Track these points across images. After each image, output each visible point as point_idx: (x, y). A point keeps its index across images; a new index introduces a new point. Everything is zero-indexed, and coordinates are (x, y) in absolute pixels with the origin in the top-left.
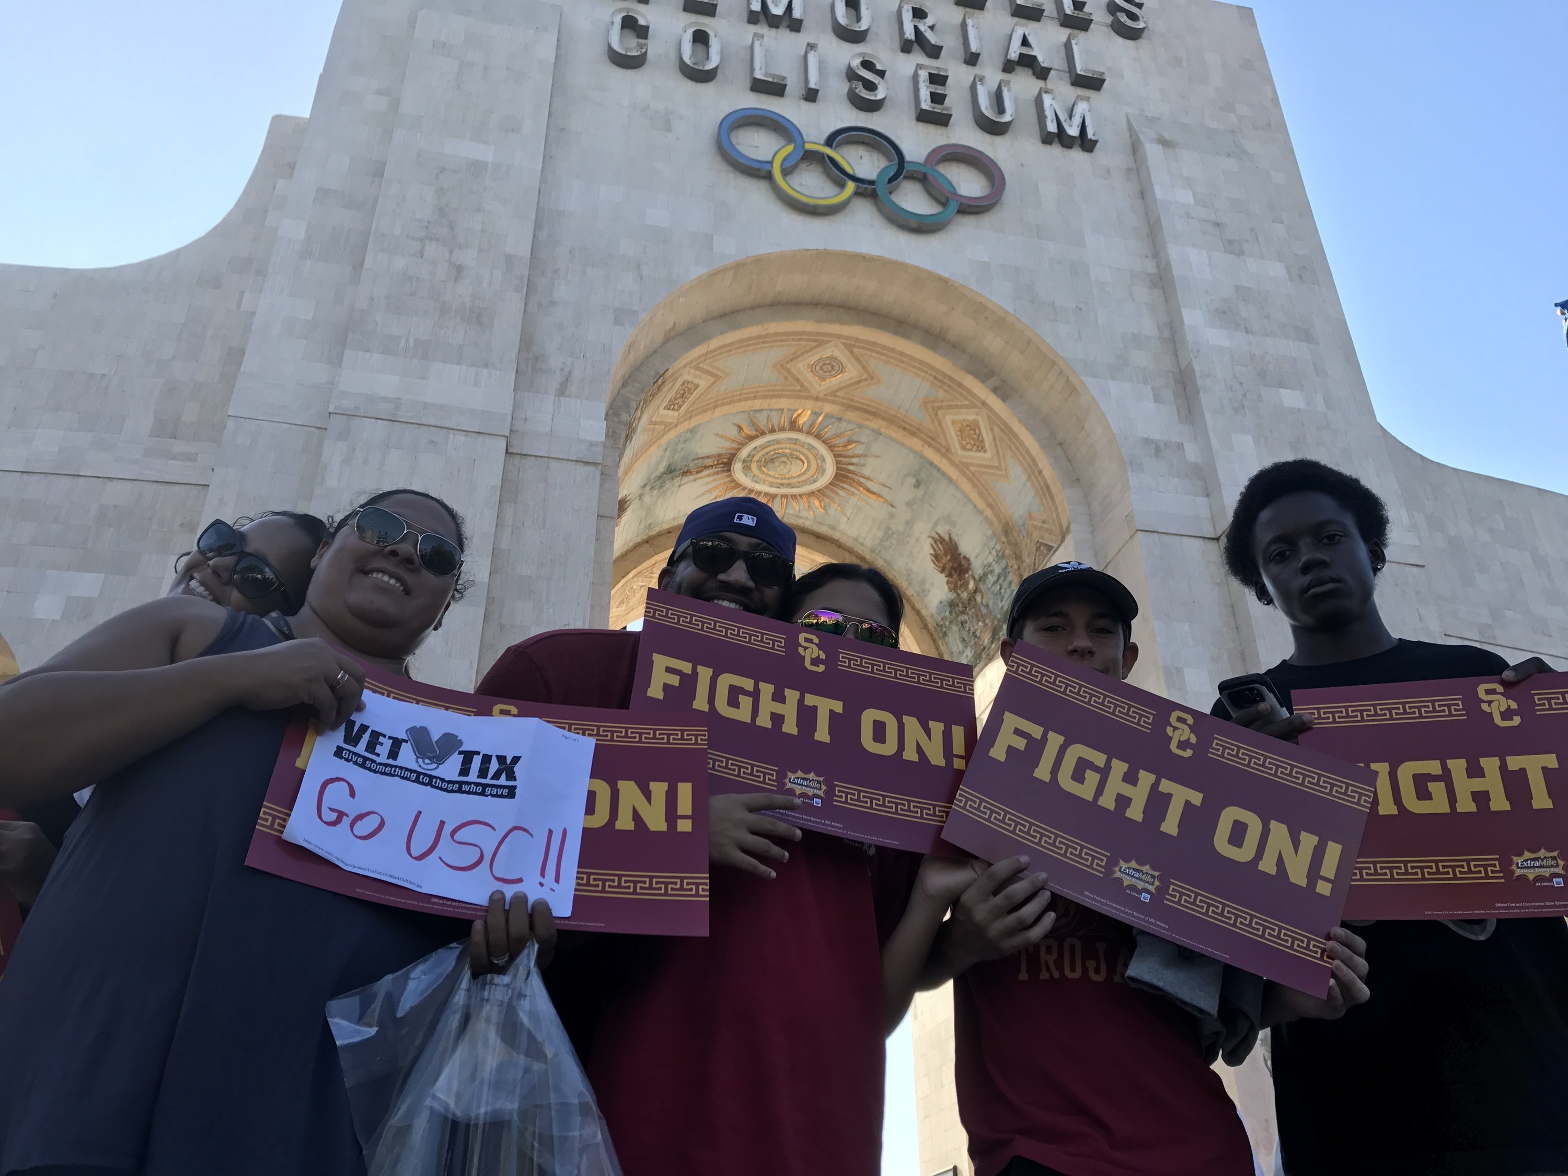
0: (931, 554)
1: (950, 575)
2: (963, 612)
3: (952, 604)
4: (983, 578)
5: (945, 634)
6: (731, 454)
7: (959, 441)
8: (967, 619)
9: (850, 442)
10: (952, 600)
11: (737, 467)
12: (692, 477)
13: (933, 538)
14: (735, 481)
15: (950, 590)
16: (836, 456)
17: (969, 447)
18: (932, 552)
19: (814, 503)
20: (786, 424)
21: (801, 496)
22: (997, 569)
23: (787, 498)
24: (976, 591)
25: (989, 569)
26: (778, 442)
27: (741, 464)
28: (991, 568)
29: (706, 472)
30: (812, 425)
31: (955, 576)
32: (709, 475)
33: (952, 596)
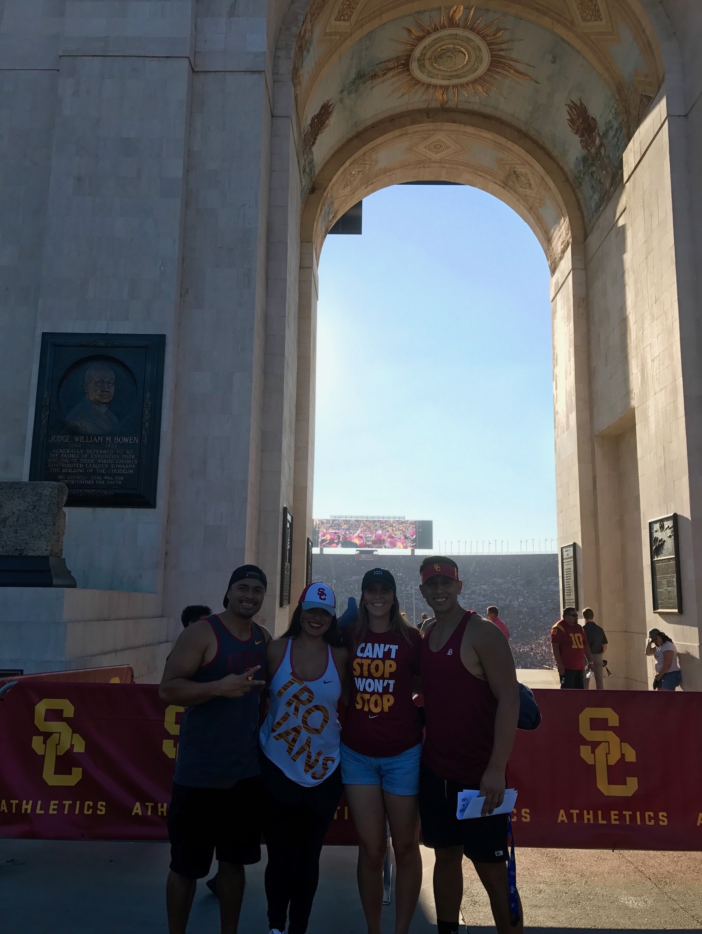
0: (568, 120)
1: (582, 136)
2: (592, 165)
3: (585, 159)
4: (606, 134)
5: (580, 184)
6: (407, 55)
7: (580, 13)
8: (595, 170)
9: (498, 30)
10: (585, 156)
11: (414, 65)
12: (380, 80)
13: (568, 106)
14: (415, 78)
15: (583, 148)
16: (489, 44)
17: (588, 17)
18: (569, 118)
19: (478, 89)
20: (445, 22)
21: (467, 84)
22: (616, 125)
23: (457, 88)
24: (602, 145)
25: (610, 126)
26: (441, 39)
27: (416, 62)
28: (611, 125)
29: (391, 74)
30: (466, 19)
31: (586, 136)
32: (393, 77)
33: (585, 152)
